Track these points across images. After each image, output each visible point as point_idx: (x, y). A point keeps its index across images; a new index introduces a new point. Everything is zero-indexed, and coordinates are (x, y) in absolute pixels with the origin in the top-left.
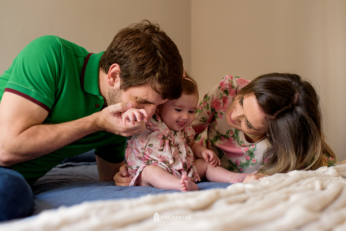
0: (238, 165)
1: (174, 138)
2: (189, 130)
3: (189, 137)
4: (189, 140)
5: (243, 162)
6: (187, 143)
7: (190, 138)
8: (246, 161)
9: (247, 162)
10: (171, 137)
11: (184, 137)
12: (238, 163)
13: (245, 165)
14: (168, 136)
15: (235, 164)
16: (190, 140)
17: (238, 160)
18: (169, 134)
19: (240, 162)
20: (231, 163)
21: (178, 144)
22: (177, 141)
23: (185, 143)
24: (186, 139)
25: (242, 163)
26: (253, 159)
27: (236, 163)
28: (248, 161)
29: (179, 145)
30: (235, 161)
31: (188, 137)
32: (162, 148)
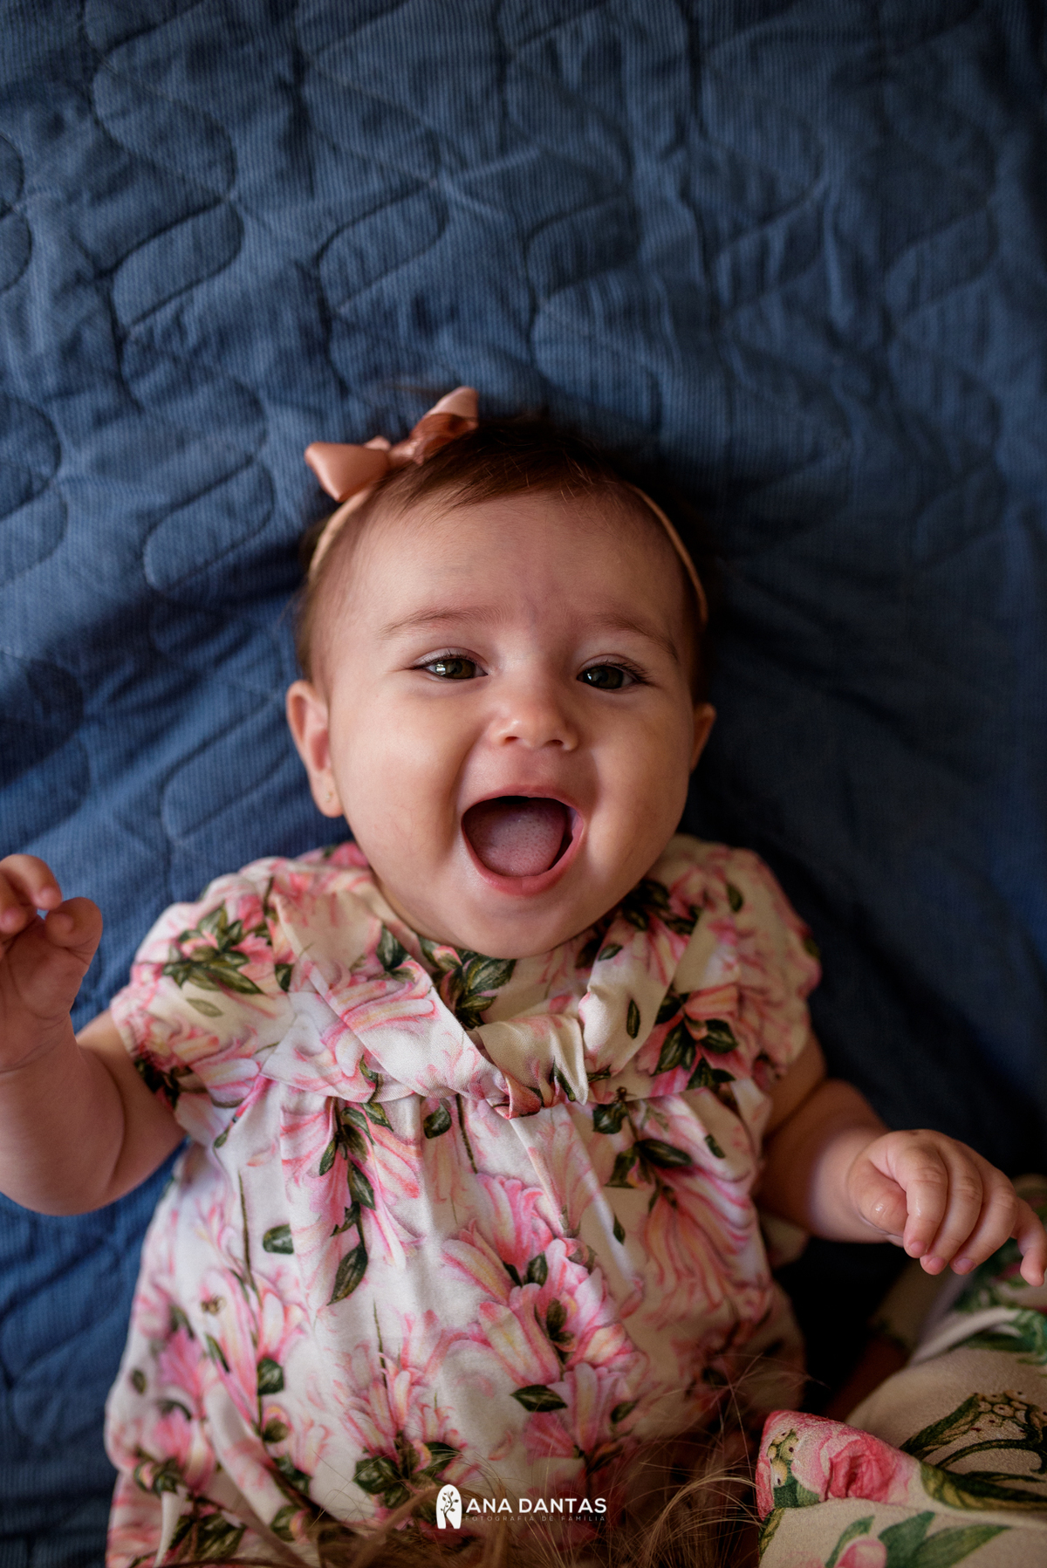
32: (350, 1239)
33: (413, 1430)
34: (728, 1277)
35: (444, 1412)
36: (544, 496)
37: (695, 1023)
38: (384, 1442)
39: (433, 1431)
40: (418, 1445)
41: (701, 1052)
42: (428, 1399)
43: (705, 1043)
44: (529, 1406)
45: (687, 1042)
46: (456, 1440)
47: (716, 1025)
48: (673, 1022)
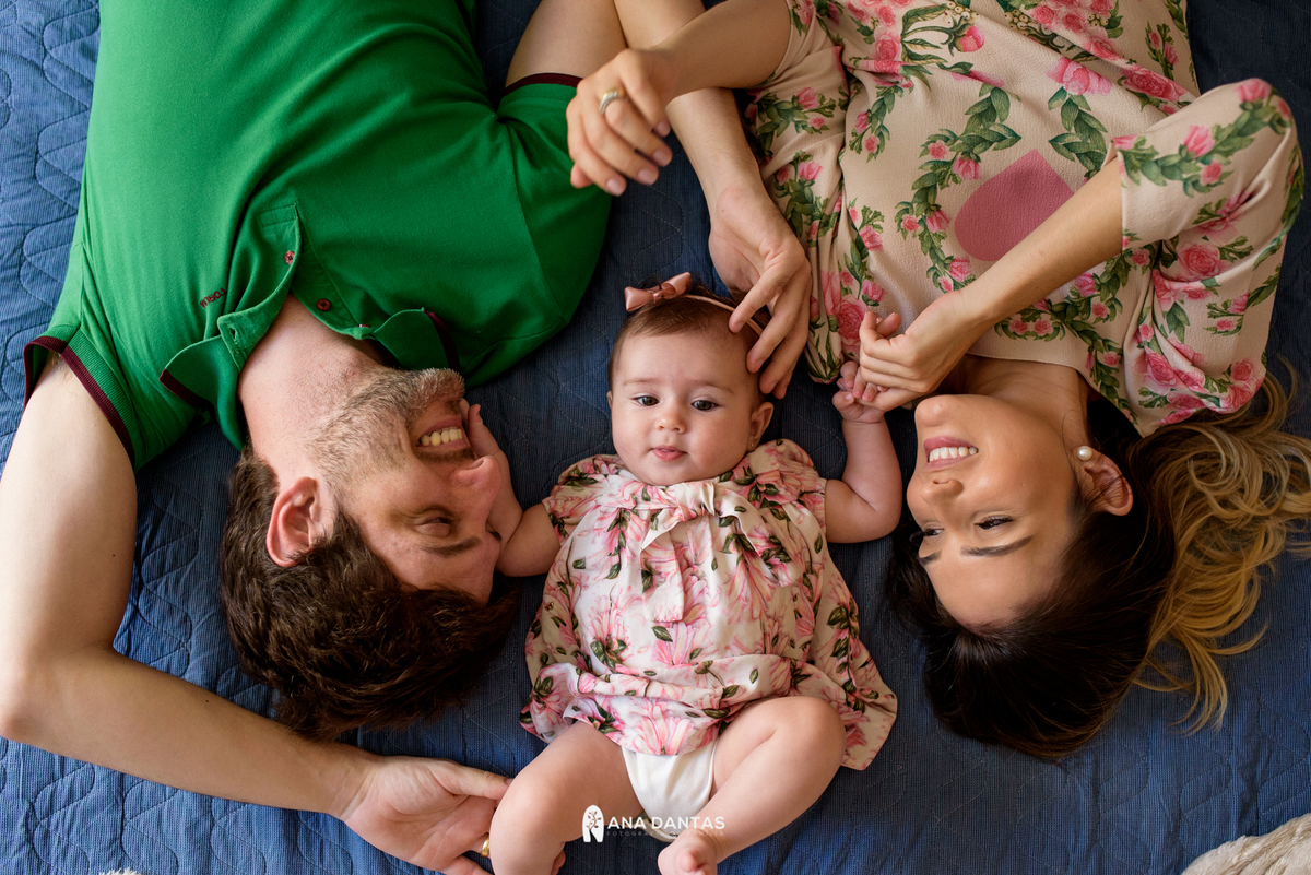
32: (615, 560)
33: (614, 634)
34: (765, 612)
35: (626, 628)
36: (682, 335)
37: (761, 485)
38: (604, 637)
39: (621, 637)
40: (615, 640)
41: (764, 496)
42: (621, 622)
43: (765, 492)
44: (658, 635)
45: (758, 492)
46: (627, 642)
47: (769, 486)
48: (752, 485)
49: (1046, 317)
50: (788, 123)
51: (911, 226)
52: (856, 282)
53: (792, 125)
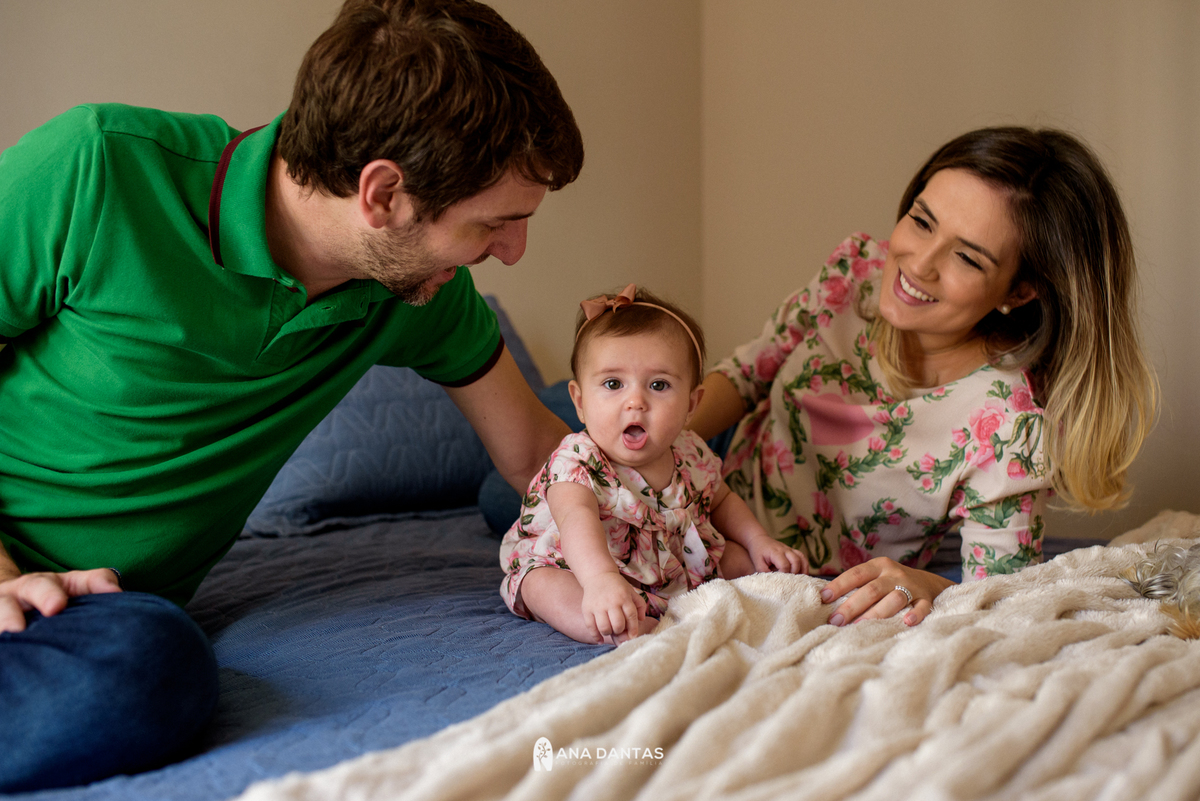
0: (842, 466)
1: (663, 519)
2: (701, 469)
3: (703, 492)
4: (704, 502)
5: (858, 457)
6: (702, 513)
7: (705, 495)
8: (867, 453)
9: (870, 457)
10: (653, 524)
11: (687, 500)
12: (843, 460)
13: (865, 466)
14: (644, 523)
15: (833, 466)
16: (708, 498)
17: (841, 452)
18: (646, 516)
19: (848, 458)
20: (823, 462)
21: (679, 528)
22: (673, 522)
23: (696, 515)
24: (696, 503)
25: (853, 459)
26: (893, 447)
27: (836, 460)
28: (876, 454)
29: (682, 529)
30: (835, 456)
31: (698, 492)
49: (846, 376)
50: (1000, 560)
51: (897, 452)
52: (966, 450)
53: (997, 558)
